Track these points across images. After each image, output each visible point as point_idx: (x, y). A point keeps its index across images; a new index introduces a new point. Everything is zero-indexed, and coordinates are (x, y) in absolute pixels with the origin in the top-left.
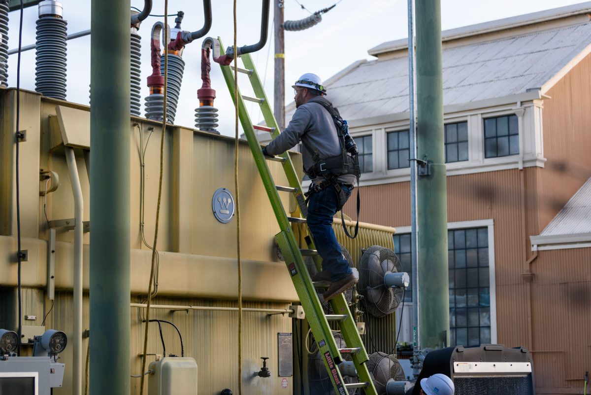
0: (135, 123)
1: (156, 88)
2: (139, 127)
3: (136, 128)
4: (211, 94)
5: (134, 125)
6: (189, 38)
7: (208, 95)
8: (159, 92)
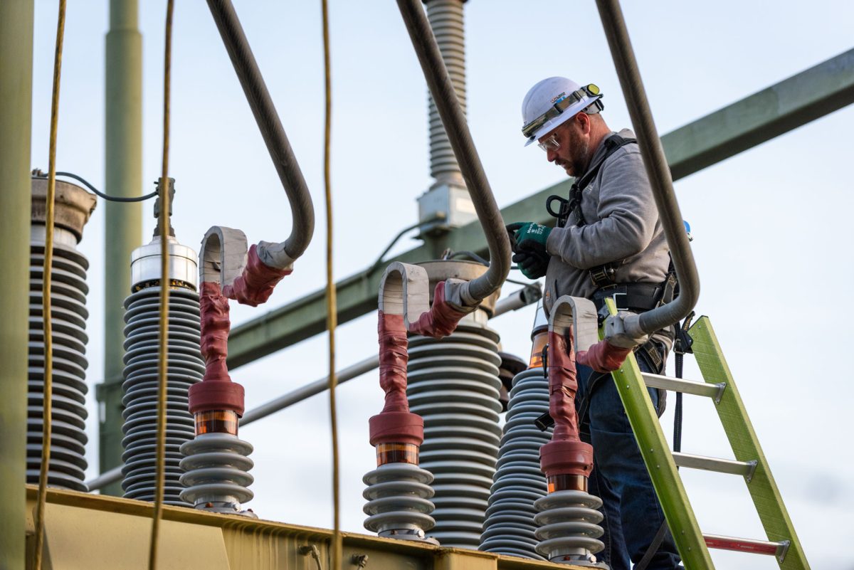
0: (306, 544)
1: (395, 448)
2: (315, 556)
3: (308, 558)
4: (575, 459)
5: (304, 551)
6: (464, 297)
7: (567, 461)
8: (401, 457)
